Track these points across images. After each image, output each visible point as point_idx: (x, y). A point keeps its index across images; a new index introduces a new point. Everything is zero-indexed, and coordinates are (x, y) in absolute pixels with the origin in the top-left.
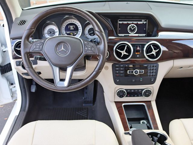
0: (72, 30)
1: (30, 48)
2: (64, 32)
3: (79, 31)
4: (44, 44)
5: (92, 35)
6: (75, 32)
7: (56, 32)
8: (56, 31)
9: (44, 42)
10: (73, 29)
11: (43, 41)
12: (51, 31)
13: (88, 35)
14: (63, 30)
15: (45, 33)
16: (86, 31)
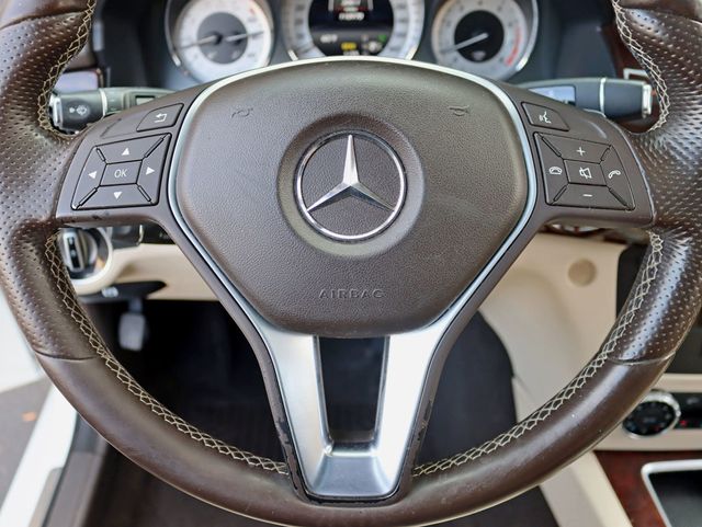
0: (353, 25)
1: (59, 188)
2: (300, 36)
3: (398, 27)
4: (171, 141)
5: (480, 55)
6: (374, 33)
7: (255, 36)
8: (251, 28)
9: (177, 120)
10: (360, 16)
11: (162, 117)
12: (222, 31)
13: (457, 54)
14: (299, 22)
15: (184, 43)
16: (444, 35)
